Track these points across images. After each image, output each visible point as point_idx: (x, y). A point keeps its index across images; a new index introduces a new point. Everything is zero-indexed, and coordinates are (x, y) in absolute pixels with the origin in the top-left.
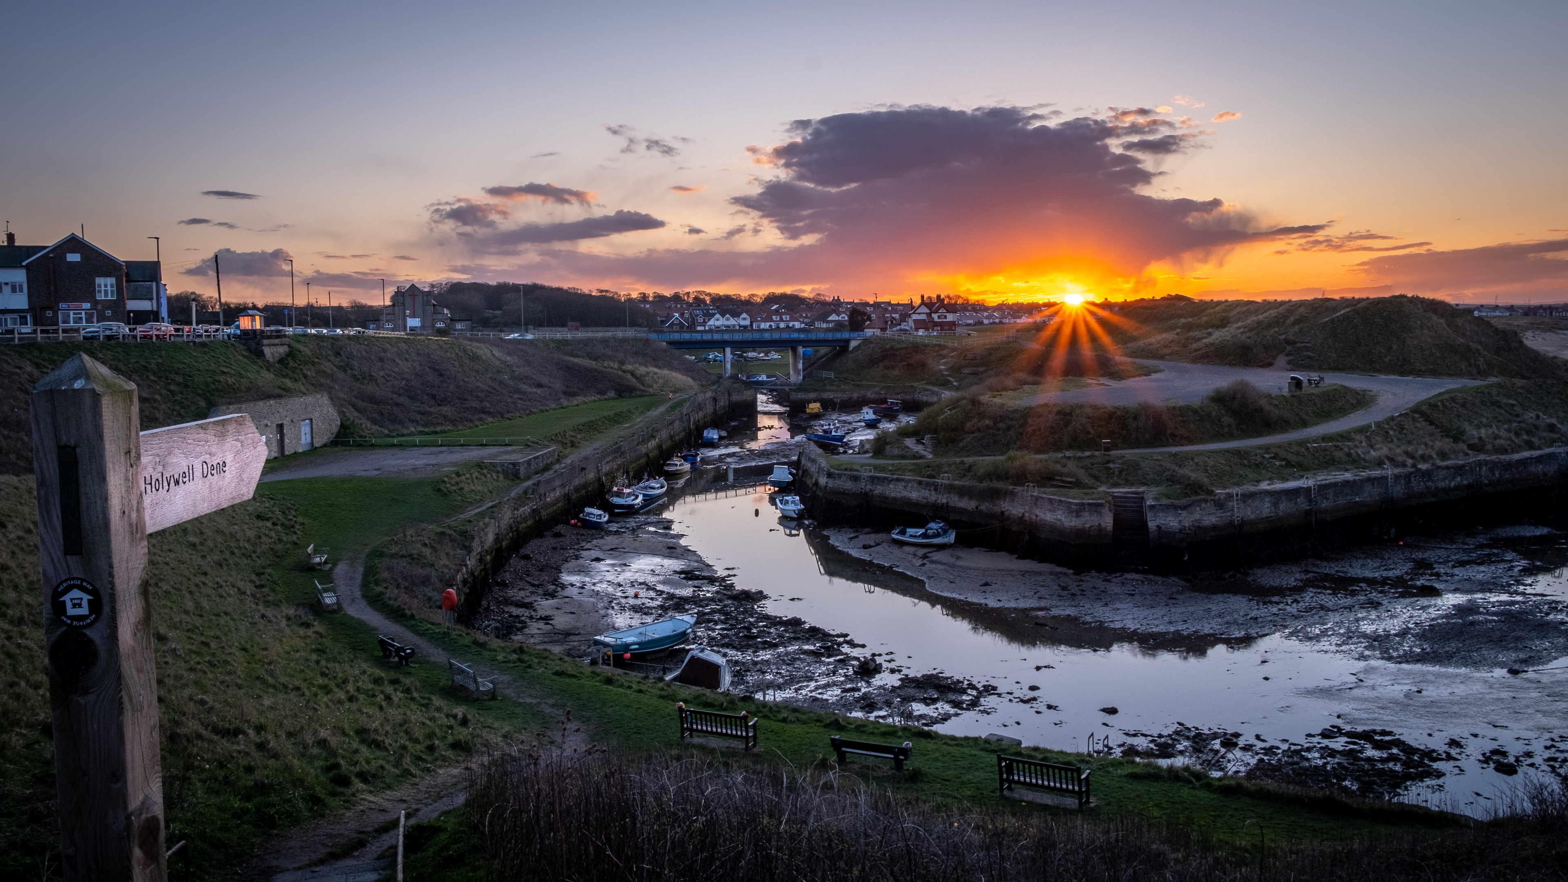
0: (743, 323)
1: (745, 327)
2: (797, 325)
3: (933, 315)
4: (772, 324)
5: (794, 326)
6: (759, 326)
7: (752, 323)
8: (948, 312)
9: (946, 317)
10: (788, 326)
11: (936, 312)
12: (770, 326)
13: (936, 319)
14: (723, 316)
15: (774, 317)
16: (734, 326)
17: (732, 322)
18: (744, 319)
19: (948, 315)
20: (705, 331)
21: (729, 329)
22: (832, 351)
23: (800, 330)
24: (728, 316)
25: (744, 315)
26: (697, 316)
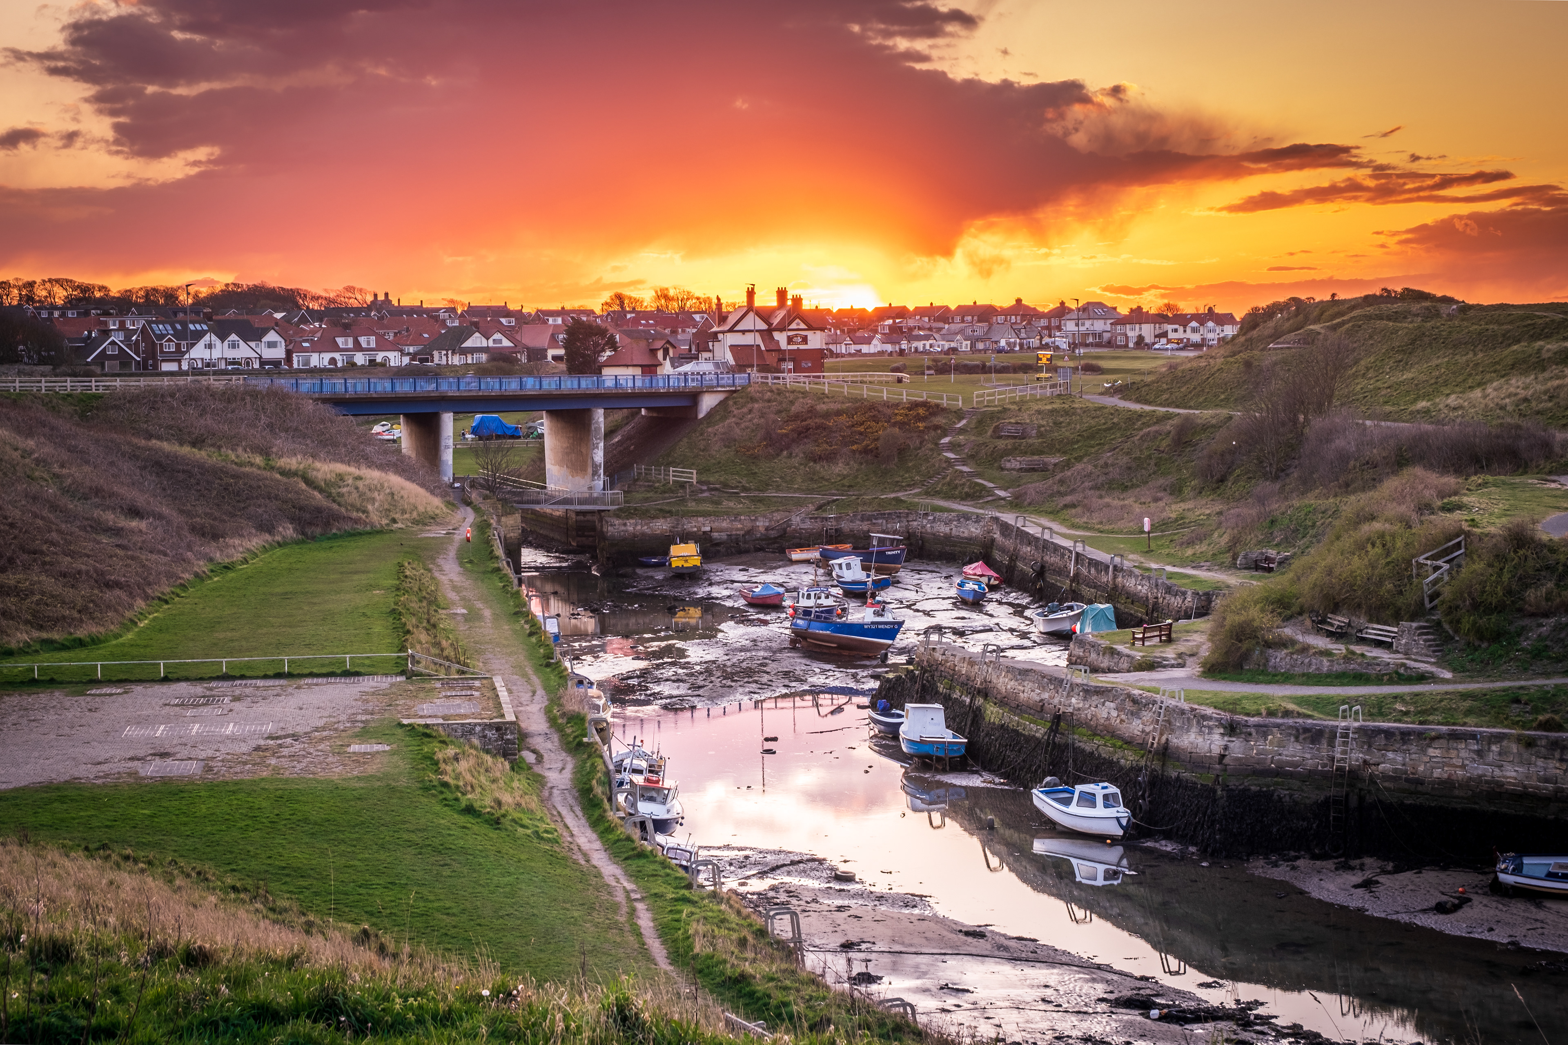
0: (269, 354)
1: (276, 363)
2: (394, 359)
3: (777, 335)
4: (337, 356)
5: (386, 359)
6: (307, 362)
7: (289, 353)
8: (810, 328)
9: (805, 340)
10: (372, 362)
11: (781, 328)
12: (333, 361)
13: (784, 345)
14: (223, 338)
15: (340, 341)
16: (248, 361)
17: (244, 351)
18: (272, 345)
19: (810, 334)
20: (180, 373)
21: (236, 367)
22: (627, 420)
23: (401, 373)
24: (233, 337)
25: (272, 336)
26: (161, 337)
